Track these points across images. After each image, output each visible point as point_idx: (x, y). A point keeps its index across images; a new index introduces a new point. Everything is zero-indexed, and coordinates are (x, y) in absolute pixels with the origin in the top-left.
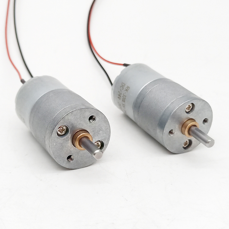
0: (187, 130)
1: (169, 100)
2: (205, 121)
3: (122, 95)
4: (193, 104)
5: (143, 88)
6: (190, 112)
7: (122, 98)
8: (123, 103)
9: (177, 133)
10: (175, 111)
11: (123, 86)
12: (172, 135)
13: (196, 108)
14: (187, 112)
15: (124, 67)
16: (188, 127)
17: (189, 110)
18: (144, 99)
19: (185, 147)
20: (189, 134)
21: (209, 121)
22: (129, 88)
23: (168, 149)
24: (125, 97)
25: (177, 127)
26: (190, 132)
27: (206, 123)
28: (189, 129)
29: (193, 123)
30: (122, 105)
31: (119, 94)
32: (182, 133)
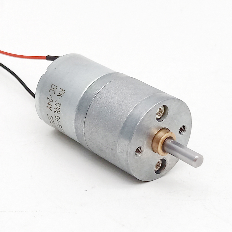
0: (160, 145)
1: (131, 103)
2: (182, 130)
3: (53, 103)
4: (165, 106)
5: (86, 89)
6: (162, 119)
7: (54, 107)
8: (57, 115)
9: (147, 151)
10: (143, 120)
11: (53, 89)
12: (139, 155)
13: (170, 112)
14: (157, 119)
15: (50, 62)
16: (161, 141)
17: (160, 116)
18: (91, 105)
19: (157, 170)
20: (164, 150)
21: (187, 129)
22: (63, 92)
23: (135, 176)
24: (58, 105)
25: (145, 143)
26: (166, 148)
27: (183, 133)
28: (164, 144)
29: (168, 135)
30: (54, 117)
31: (48, 101)
32: (153, 151)
